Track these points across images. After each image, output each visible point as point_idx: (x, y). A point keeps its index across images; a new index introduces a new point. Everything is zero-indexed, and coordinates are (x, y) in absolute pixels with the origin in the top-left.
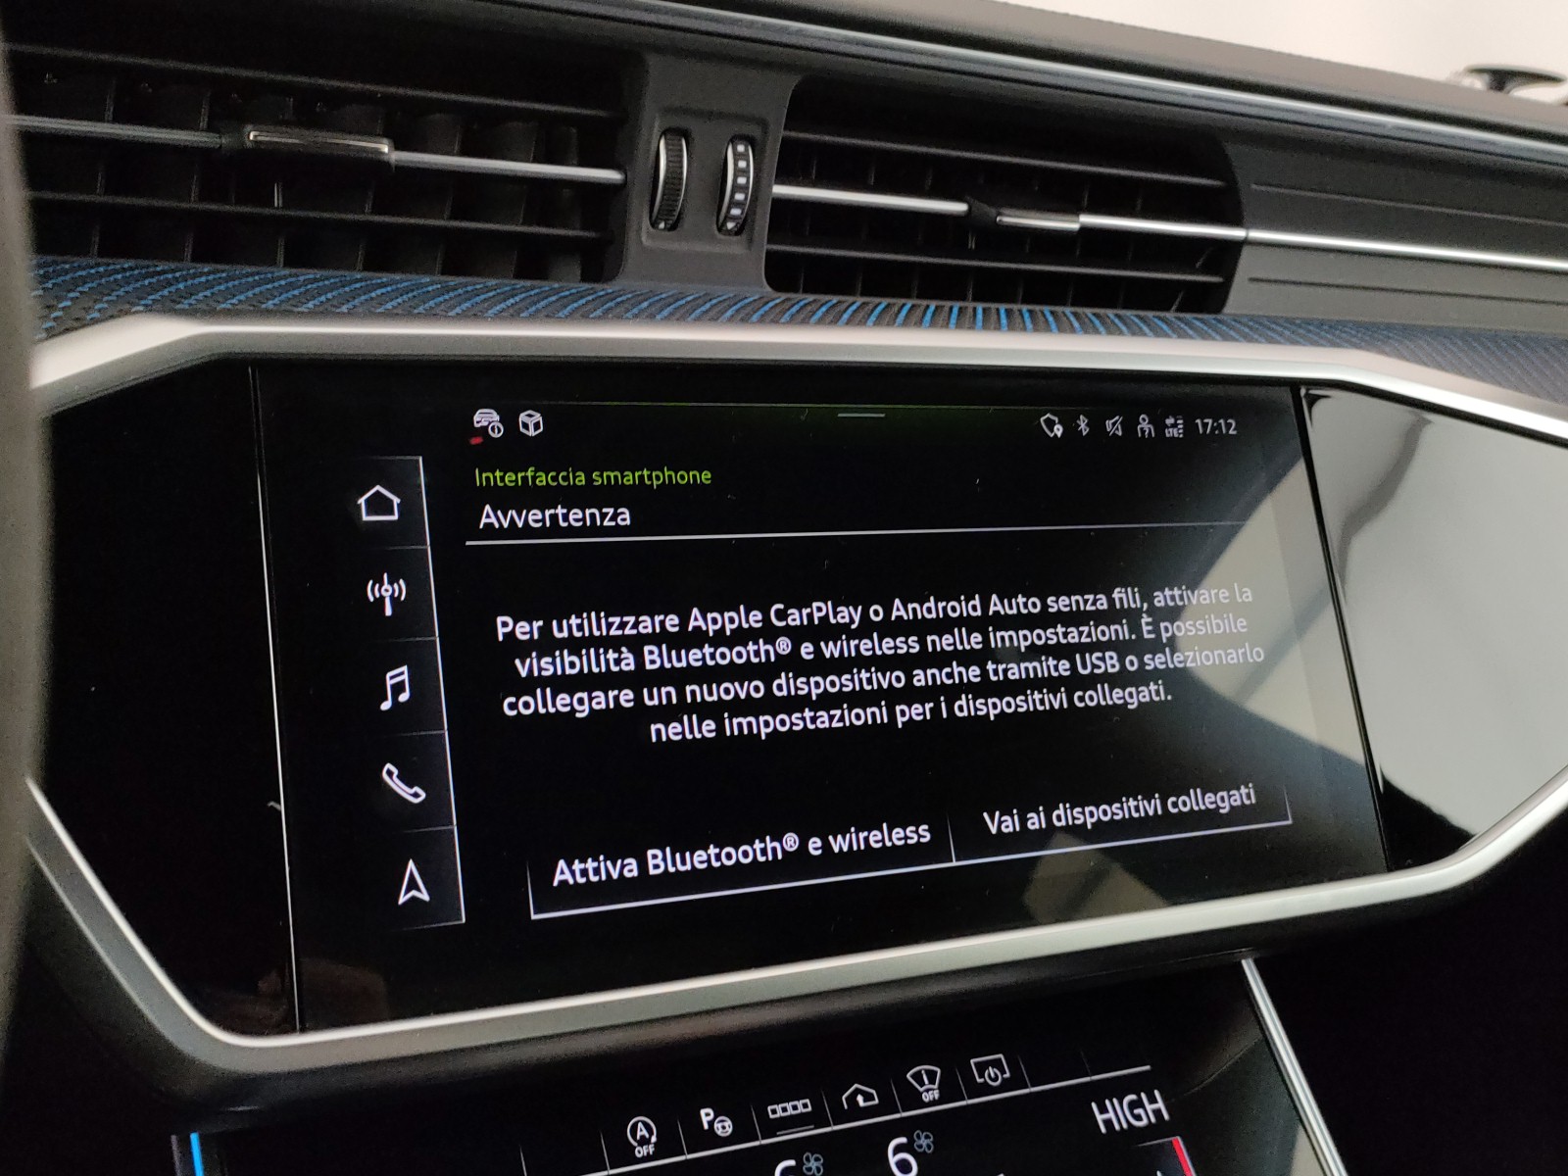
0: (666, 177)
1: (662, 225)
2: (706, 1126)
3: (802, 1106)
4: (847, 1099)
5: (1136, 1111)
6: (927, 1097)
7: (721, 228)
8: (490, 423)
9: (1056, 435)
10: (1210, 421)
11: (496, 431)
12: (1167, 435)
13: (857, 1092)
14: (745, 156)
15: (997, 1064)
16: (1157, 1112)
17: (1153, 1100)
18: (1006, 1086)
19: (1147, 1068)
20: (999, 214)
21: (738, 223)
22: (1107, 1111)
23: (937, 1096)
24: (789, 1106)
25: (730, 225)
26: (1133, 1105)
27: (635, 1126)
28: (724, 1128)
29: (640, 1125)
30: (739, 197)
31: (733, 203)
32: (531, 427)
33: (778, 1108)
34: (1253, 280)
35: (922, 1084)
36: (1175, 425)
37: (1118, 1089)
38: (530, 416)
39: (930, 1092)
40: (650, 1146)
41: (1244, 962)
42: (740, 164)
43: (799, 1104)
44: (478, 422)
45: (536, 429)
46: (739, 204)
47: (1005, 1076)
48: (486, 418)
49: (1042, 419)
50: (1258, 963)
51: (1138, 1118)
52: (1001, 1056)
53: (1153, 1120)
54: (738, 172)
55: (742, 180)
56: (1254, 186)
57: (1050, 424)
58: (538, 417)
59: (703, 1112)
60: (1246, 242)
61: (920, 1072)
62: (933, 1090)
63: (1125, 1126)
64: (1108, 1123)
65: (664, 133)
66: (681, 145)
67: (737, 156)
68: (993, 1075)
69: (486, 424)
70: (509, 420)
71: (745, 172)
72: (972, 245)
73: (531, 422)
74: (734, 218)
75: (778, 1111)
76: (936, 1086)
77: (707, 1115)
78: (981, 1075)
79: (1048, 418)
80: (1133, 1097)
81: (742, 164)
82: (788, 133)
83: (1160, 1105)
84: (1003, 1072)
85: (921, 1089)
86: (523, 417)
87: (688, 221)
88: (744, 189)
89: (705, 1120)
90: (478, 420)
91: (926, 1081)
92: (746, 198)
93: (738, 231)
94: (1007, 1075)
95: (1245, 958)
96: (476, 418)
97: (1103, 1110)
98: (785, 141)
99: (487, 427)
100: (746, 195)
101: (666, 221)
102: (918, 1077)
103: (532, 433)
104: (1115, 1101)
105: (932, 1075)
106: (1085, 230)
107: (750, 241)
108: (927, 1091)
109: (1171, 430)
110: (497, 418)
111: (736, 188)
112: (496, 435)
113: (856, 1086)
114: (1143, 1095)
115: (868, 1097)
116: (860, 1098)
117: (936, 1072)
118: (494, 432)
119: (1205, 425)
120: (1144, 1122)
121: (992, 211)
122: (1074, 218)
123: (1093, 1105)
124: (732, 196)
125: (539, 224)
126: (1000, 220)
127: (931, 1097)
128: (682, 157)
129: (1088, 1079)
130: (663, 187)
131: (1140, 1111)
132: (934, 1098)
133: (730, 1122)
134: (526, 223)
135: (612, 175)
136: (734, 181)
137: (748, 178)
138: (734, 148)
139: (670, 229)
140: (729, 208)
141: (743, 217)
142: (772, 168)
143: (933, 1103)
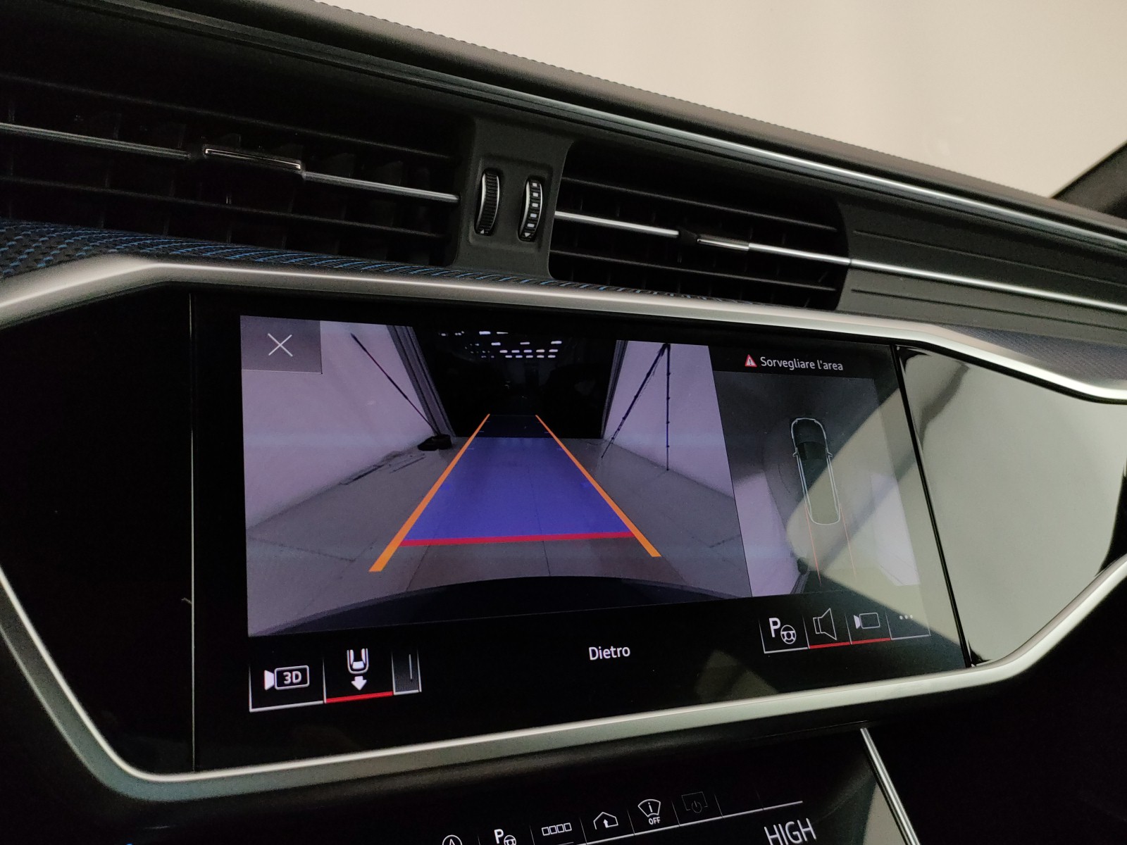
0: (486, 200)
1: (482, 232)
2: (498, 842)
3: (565, 828)
4: (596, 822)
5: (794, 833)
6: (652, 822)
7: (521, 236)
13: (604, 817)
14: (537, 190)
15: (699, 799)
16: (808, 834)
17: (805, 826)
18: (706, 813)
20: (699, 237)
21: (531, 233)
22: (774, 833)
23: (659, 821)
24: (556, 827)
25: (527, 235)
26: (792, 829)
27: (447, 842)
28: (510, 843)
29: (451, 840)
30: (533, 216)
31: (529, 220)
33: (549, 829)
34: (854, 291)
35: (648, 812)
37: (781, 817)
39: (654, 818)
41: (862, 730)
42: (533, 197)
43: (564, 826)
46: (533, 221)
50: (872, 732)
51: (796, 838)
52: (701, 793)
53: (806, 839)
54: (533, 200)
55: (535, 205)
56: (855, 232)
59: (496, 831)
60: (850, 267)
61: (647, 803)
62: (656, 816)
64: (775, 841)
65: (485, 172)
66: (496, 180)
67: (532, 190)
68: (696, 807)
71: (537, 200)
72: (680, 260)
74: (530, 230)
75: (549, 831)
76: (658, 814)
77: (499, 833)
78: (689, 807)
80: (792, 823)
81: (535, 195)
82: (565, 178)
83: (810, 829)
84: (703, 805)
85: (648, 816)
87: (501, 228)
88: (536, 210)
89: (497, 837)
91: (651, 810)
92: (538, 217)
93: (532, 239)
94: (707, 807)
95: (863, 727)
97: (772, 833)
98: (563, 182)
100: (538, 214)
101: (485, 229)
102: (645, 807)
104: (780, 825)
105: (655, 806)
106: (751, 252)
107: (539, 247)
108: (652, 817)
111: (532, 210)
113: (603, 813)
114: (798, 821)
115: (611, 821)
116: (606, 822)
117: (658, 804)
120: (800, 840)
121: (696, 236)
122: (747, 244)
123: (765, 828)
124: (529, 215)
125: (402, 227)
126: (700, 241)
127: (655, 821)
128: (497, 187)
129: (761, 810)
130: (484, 206)
131: (797, 833)
132: (657, 822)
133: (515, 839)
134: (394, 226)
135: (451, 197)
136: (530, 205)
137: (539, 203)
138: (531, 185)
139: (487, 235)
140: (527, 223)
141: (535, 229)
142: (554, 200)
143: (656, 826)
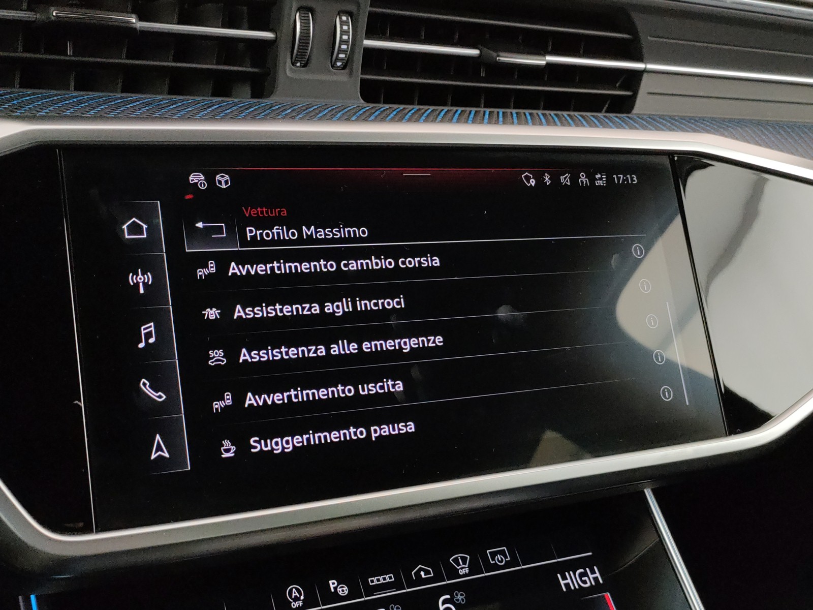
0: (301, 35)
1: (298, 64)
2: (333, 590)
3: (388, 578)
4: (414, 574)
5: (583, 579)
6: (461, 572)
7: (333, 65)
8: (199, 181)
9: (531, 185)
10: (622, 176)
11: (203, 185)
12: (597, 184)
13: (421, 569)
14: (346, 23)
15: (502, 553)
16: (596, 579)
17: (593, 572)
18: (508, 565)
19: (590, 554)
20: (498, 56)
21: (343, 63)
22: (567, 579)
23: (467, 571)
24: (381, 578)
25: (339, 64)
26: (581, 575)
27: (291, 590)
28: (343, 591)
29: (294, 589)
30: (344, 47)
31: (340, 51)
32: (223, 183)
33: (375, 579)
34: (650, 93)
35: (459, 565)
36: (601, 179)
37: (572, 566)
38: (222, 176)
39: (463, 569)
40: (300, 602)
41: (645, 491)
42: (343, 28)
43: (387, 577)
44: (192, 180)
45: (226, 185)
46: (344, 51)
47: (507, 559)
48: (197, 178)
49: (523, 176)
50: (654, 491)
51: (585, 582)
52: (505, 548)
53: (593, 583)
54: (343, 32)
55: (345, 37)
56: (649, 38)
57: (528, 179)
58: (227, 177)
59: (331, 582)
60: (645, 71)
61: (457, 557)
62: (465, 568)
63: (577, 587)
64: (567, 585)
65: (299, 9)
66: (309, 17)
67: (342, 23)
68: (500, 559)
69: (197, 181)
70: (210, 179)
71: (347, 32)
72: (483, 74)
73: (223, 180)
74: (342, 59)
75: (374, 581)
76: (467, 566)
77: (333, 583)
78: (493, 559)
79: (527, 175)
80: (582, 570)
81: (345, 28)
82: (372, 9)
83: (598, 575)
84: (506, 557)
85: (458, 568)
86: (218, 177)
87: (314, 61)
88: (346, 42)
89: (332, 587)
90: (192, 179)
91: (461, 564)
92: (348, 48)
93: (344, 67)
94: (509, 559)
95: (646, 488)
96: (191, 178)
97: (564, 578)
98: (370, 13)
99: (197, 183)
100: (348, 45)
101: (301, 61)
102: (456, 560)
103: (224, 186)
104: (571, 573)
105: (464, 560)
106: (549, 65)
107: (351, 74)
108: (462, 568)
109: (599, 181)
110: (203, 178)
111: (342, 42)
112: (203, 188)
113: (420, 566)
114: (587, 569)
115: (427, 572)
116: (422, 573)
117: (467, 558)
118: (201, 186)
119: (619, 179)
120: (588, 585)
121: (495, 54)
122: (543, 58)
123: (559, 575)
124: (340, 47)
125: (225, 64)
126: (499, 60)
127: (464, 572)
128: (309, 23)
129: (555, 561)
130: (299, 42)
131: (586, 578)
132: (466, 573)
133: (346, 588)
134: (218, 63)
135: (268, 35)
136: (341, 37)
137: (349, 36)
138: (340, 18)
139: (303, 67)
140: (338, 54)
141: (346, 59)
142: (363, 28)
143: (465, 575)
